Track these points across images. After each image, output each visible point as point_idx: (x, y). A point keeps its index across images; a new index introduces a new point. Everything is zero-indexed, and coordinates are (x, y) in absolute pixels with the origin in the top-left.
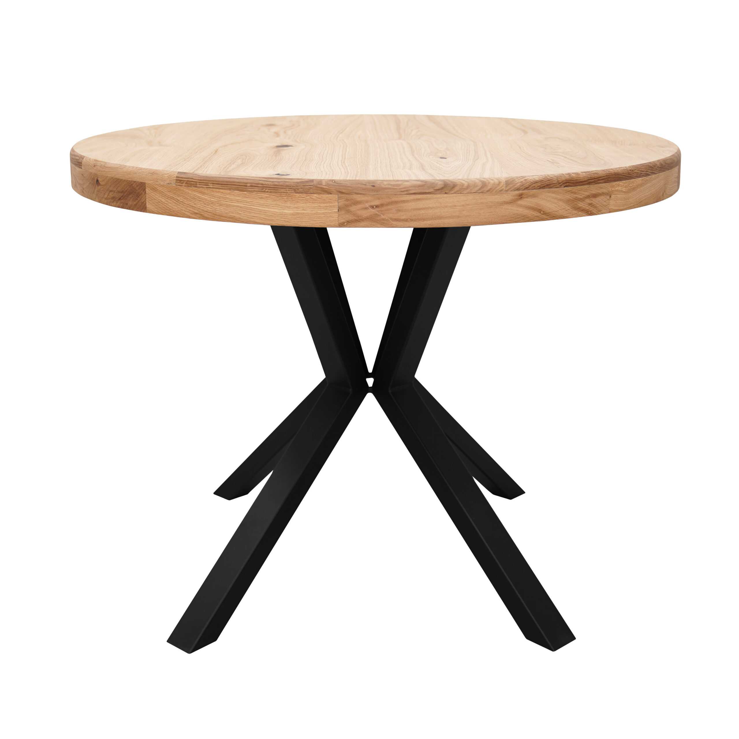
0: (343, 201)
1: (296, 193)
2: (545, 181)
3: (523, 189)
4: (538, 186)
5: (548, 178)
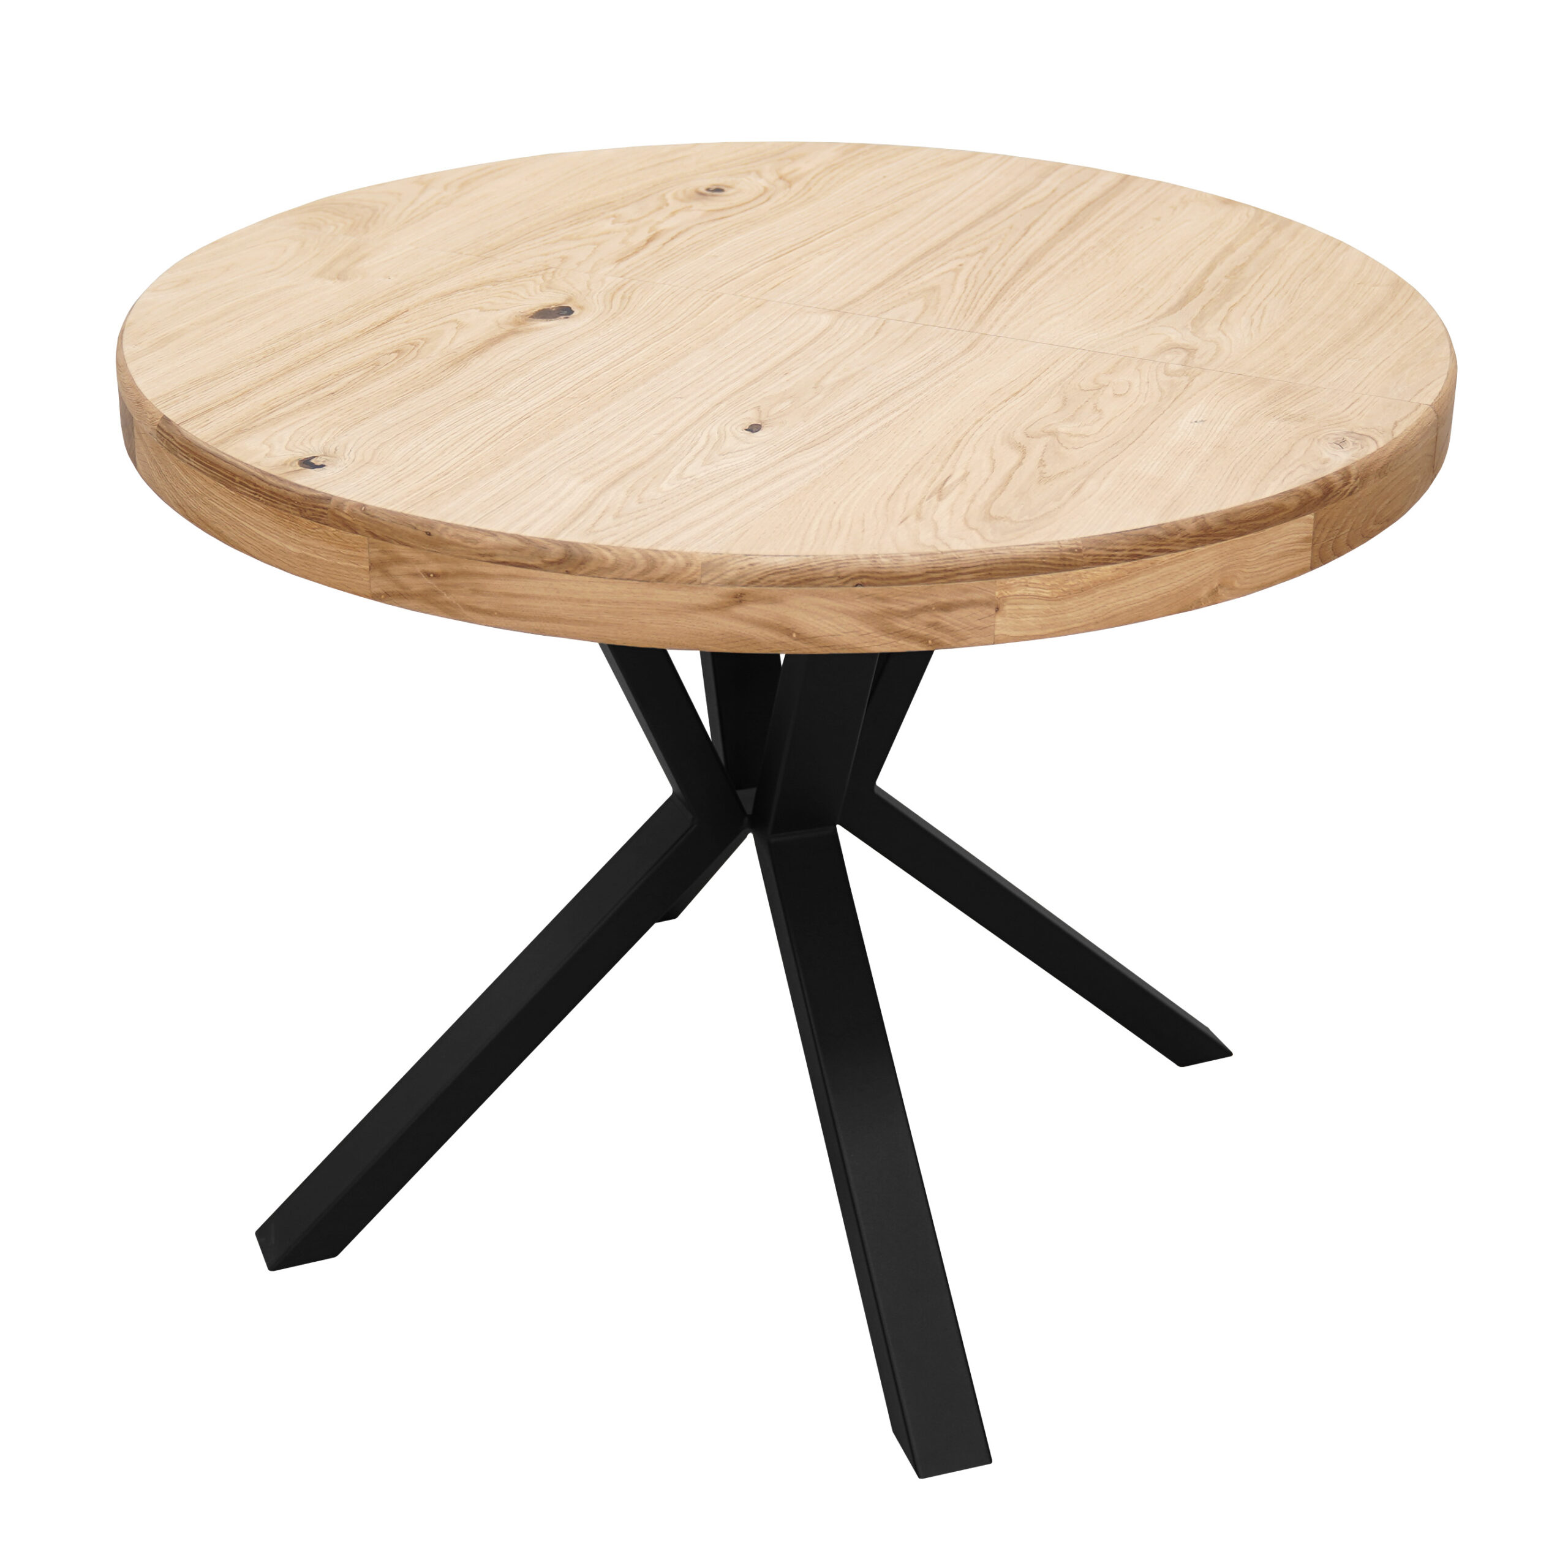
0: (376, 552)
1: (302, 517)
3: (743, 584)
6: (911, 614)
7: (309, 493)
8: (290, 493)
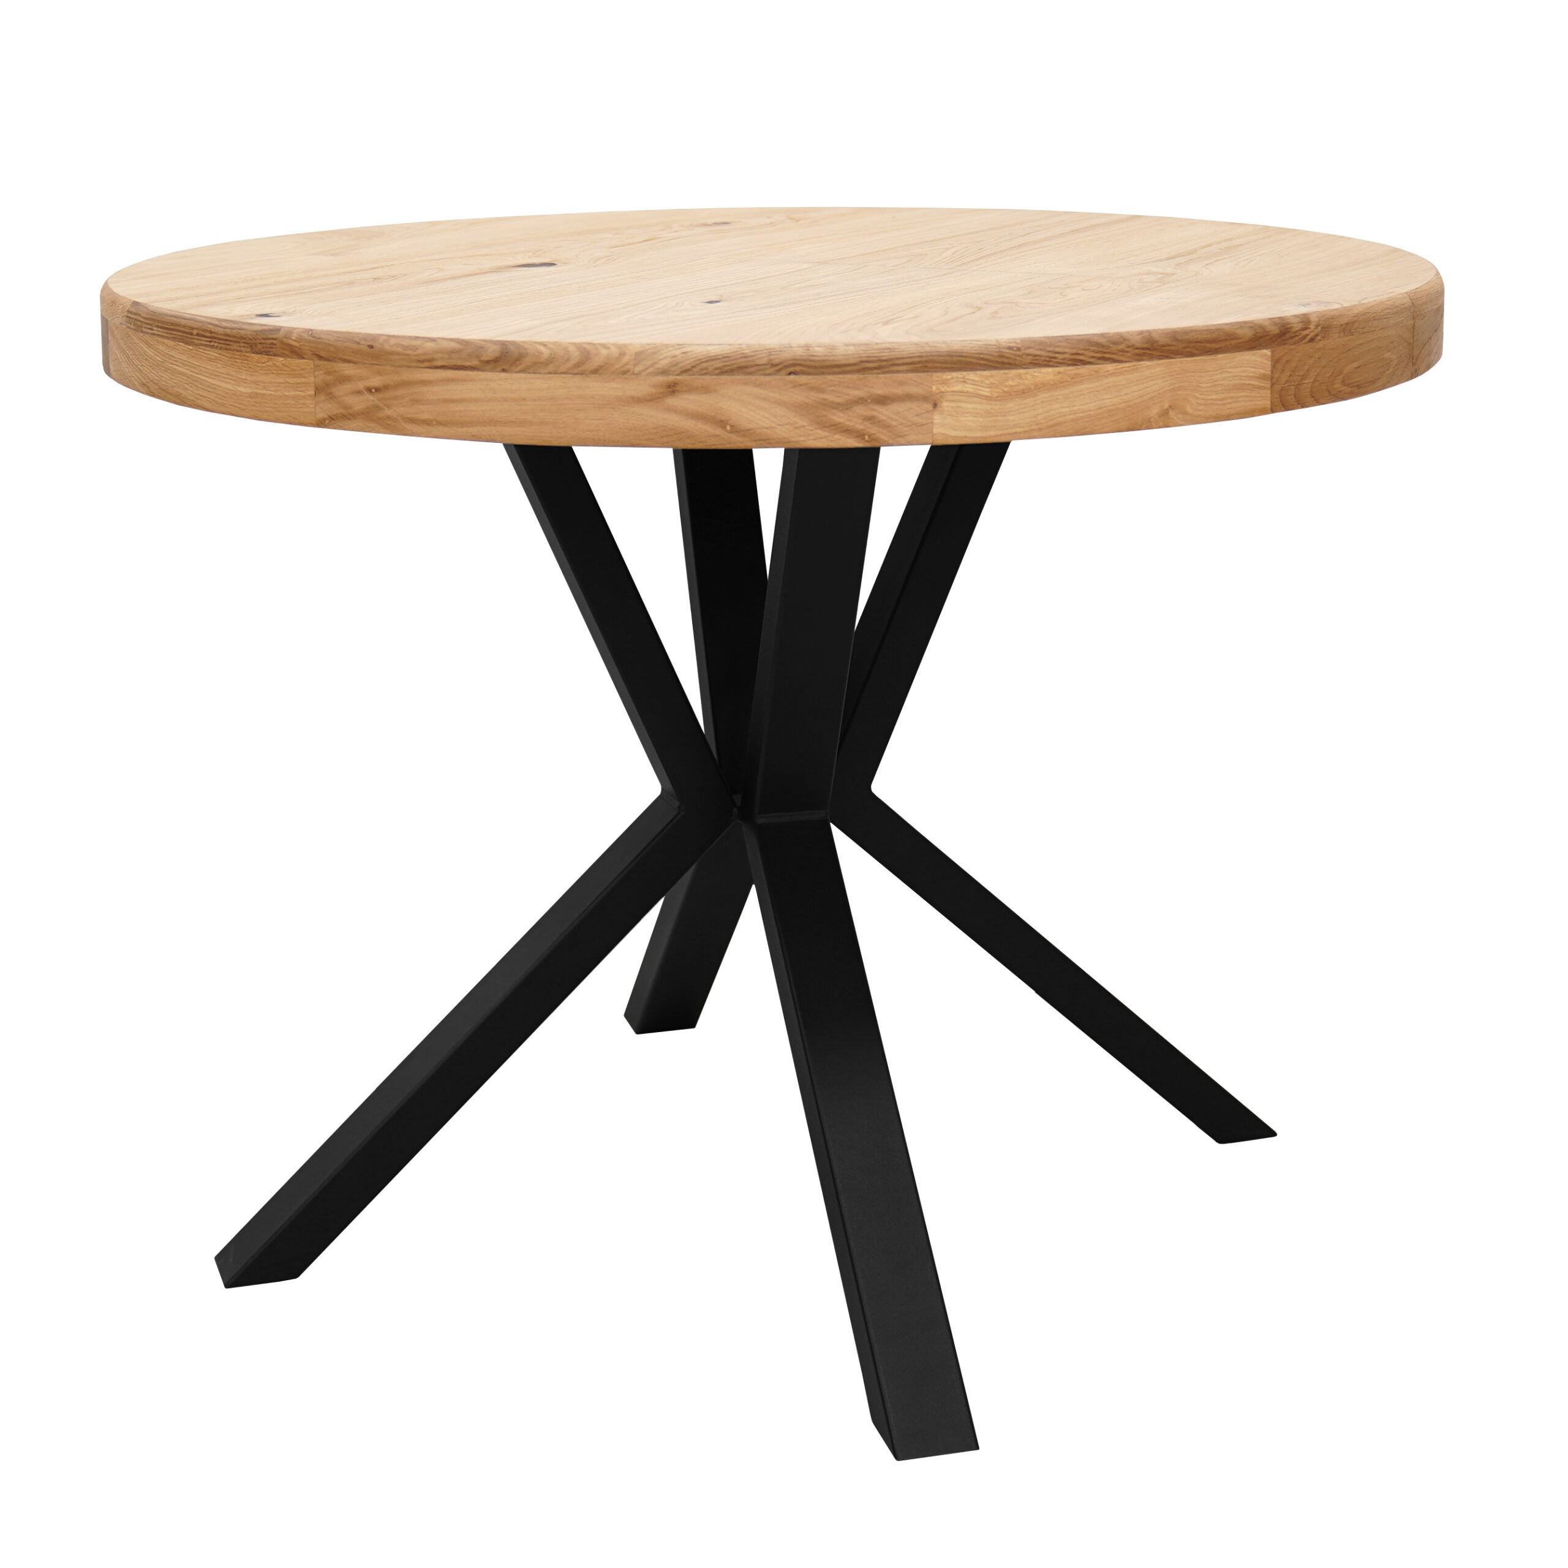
0: (321, 374)
3: (676, 373)
4: (716, 369)
5: (744, 352)
6: (847, 406)
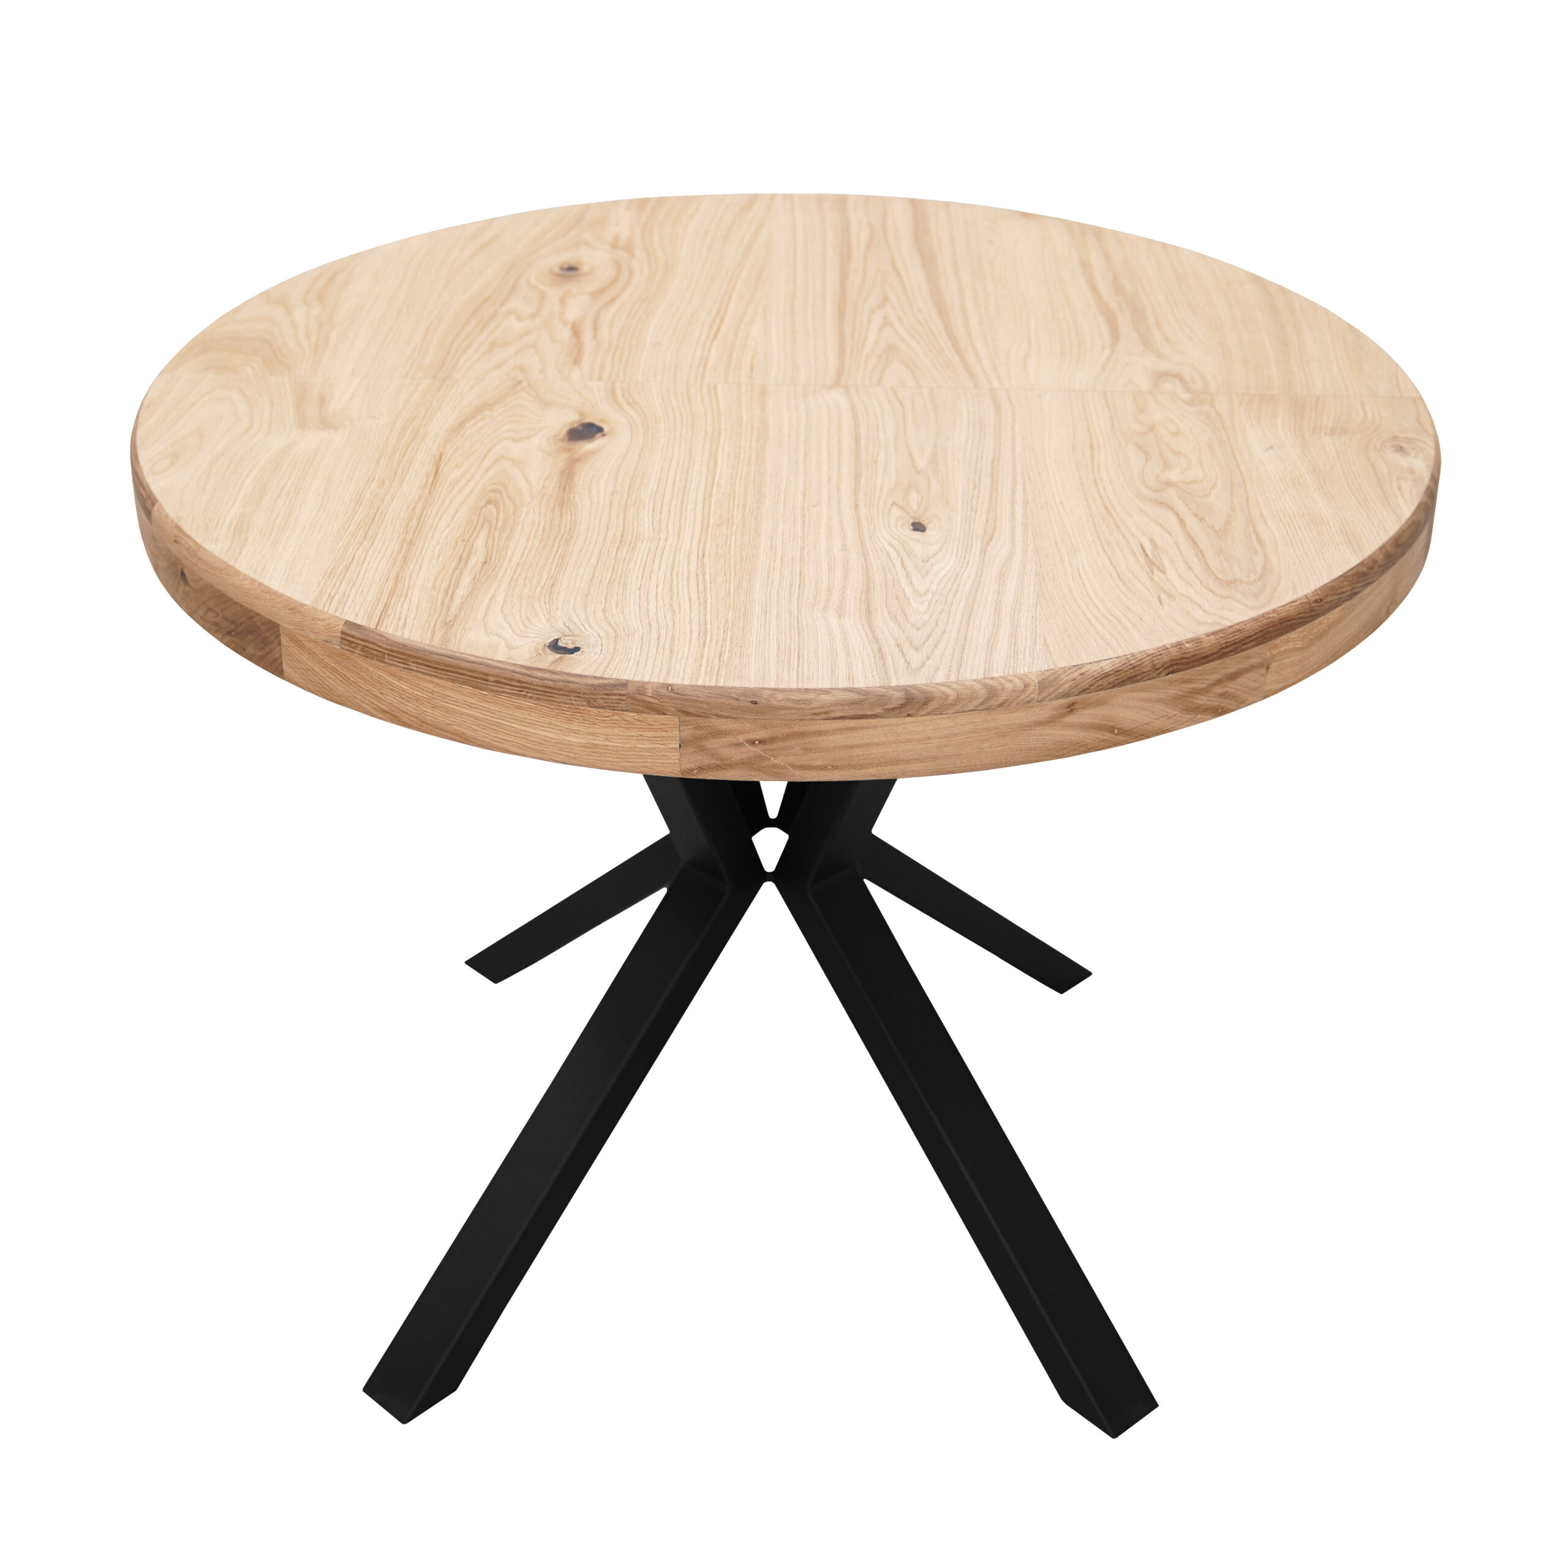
0: (689, 729)
1: (590, 707)
2: (1126, 671)
3: (1076, 693)
4: (1110, 683)
5: (1131, 662)
7: (596, 682)
8: (572, 685)
